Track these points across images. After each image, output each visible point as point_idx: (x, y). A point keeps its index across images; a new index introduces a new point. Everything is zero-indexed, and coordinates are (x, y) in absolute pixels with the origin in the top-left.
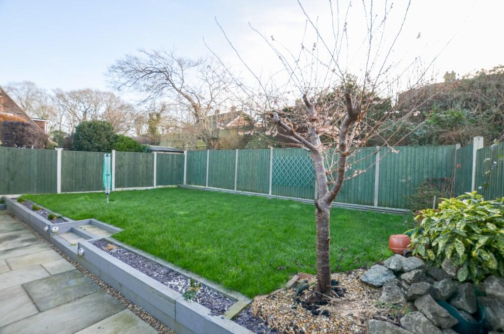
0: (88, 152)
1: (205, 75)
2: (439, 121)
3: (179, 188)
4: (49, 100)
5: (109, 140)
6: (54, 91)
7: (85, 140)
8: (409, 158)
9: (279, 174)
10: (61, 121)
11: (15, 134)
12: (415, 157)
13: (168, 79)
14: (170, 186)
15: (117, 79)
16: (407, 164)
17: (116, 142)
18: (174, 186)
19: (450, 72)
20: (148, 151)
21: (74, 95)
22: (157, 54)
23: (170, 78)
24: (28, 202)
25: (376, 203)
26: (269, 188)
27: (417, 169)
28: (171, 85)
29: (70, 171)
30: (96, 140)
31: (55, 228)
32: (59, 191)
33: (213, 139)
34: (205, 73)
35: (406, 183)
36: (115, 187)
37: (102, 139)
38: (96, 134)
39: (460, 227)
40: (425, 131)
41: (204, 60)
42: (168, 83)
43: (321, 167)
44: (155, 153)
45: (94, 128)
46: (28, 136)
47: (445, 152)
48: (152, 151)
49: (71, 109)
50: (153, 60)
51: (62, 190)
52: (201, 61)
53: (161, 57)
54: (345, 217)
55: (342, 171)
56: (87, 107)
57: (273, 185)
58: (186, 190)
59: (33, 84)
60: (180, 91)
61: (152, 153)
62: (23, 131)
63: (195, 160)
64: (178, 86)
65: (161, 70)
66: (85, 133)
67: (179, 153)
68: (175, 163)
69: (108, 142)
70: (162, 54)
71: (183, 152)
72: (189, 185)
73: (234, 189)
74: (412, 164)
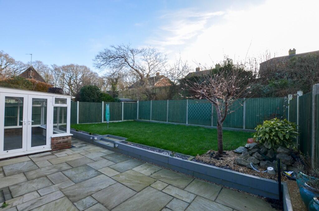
0: (91, 103)
1: (146, 58)
2: (276, 85)
3: (135, 121)
4: (50, 71)
5: (98, 96)
6: (52, 66)
7: (87, 96)
8: (261, 104)
9: (192, 113)
12: (264, 103)
13: (126, 61)
14: (130, 120)
15: (99, 62)
16: (260, 108)
17: (102, 97)
18: (132, 120)
19: (292, 49)
20: (118, 102)
21: (64, 68)
22: (120, 47)
23: (127, 61)
25: (244, 127)
26: (186, 120)
27: (265, 109)
28: (127, 64)
30: (92, 96)
31: (96, 138)
32: (78, 123)
33: (153, 94)
34: (145, 56)
35: (260, 117)
36: (104, 121)
38: (92, 93)
39: (267, 129)
40: (269, 90)
41: (145, 49)
42: (125, 63)
43: (219, 110)
44: (123, 102)
45: (91, 89)
47: (279, 100)
48: (121, 101)
50: (118, 51)
51: (79, 122)
52: (143, 50)
53: (122, 49)
54: (228, 133)
55: (226, 111)
56: (71, 75)
57: (188, 119)
58: (139, 122)
59: (41, 62)
60: (132, 68)
61: (121, 102)
63: (144, 106)
64: (131, 64)
65: (123, 56)
66: (87, 92)
67: (134, 102)
68: (133, 107)
70: (123, 48)
71: (137, 102)
72: (140, 120)
73: (166, 121)
74: (262, 107)
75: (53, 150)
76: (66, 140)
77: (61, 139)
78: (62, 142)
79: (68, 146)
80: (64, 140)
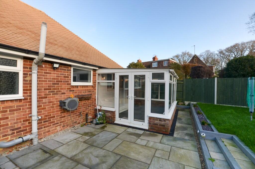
0: (235, 78)
4: (216, 56)
7: (233, 71)
10: (222, 65)
11: (196, 72)
21: (228, 50)
24: (198, 107)
29: (222, 91)
30: (241, 70)
31: (203, 134)
32: (216, 103)
37: (246, 69)
38: (241, 65)
46: (201, 73)
49: (226, 58)
51: (217, 102)
56: (236, 54)
59: (209, 51)
62: (199, 70)
66: (233, 66)
69: (252, 70)
75: (150, 130)
76: (163, 123)
77: (157, 120)
78: (159, 124)
79: (166, 132)
80: (161, 122)
